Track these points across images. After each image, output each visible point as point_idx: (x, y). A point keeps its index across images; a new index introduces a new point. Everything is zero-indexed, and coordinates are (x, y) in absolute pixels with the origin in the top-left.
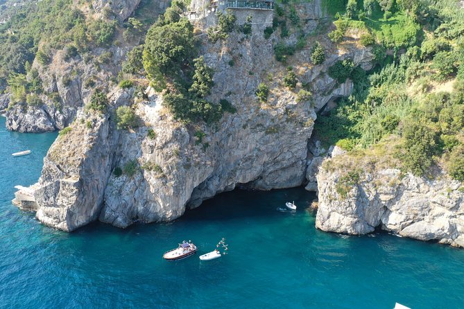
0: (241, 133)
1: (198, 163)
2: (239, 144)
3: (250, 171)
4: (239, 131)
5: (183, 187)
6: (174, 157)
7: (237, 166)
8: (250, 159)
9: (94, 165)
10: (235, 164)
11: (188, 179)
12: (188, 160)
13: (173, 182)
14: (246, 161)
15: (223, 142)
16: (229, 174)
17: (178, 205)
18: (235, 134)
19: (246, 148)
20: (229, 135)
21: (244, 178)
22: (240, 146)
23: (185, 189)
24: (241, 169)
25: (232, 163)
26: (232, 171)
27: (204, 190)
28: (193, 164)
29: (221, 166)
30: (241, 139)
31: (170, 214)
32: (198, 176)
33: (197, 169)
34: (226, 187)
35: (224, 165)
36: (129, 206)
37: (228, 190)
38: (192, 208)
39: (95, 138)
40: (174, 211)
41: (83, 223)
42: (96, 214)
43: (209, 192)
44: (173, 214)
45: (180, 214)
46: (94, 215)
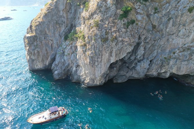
0: (184, 18)
1: (116, 38)
2: (180, 31)
3: (186, 63)
4: (182, 14)
5: (99, 60)
6: (94, 29)
7: (172, 55)
8: (188, 49)
9: (48, 29)
10: (170, 52)
11: (104, 53)
12: (107, 33)
13: (90, 52)
14: (184, 50)
15: (161, 26)
16: (161, 60)
17: (94, 75)
18: (176, 17)
19: (188, 36)
20: (169, 19)
21: (179, 69)
22: (181, 34)
23: (101, 62)
24: (177, 59)
25: (168, 51)
26: (165, 58)
27: (131, 70)
28: (110, 38)
29: (156, 51)
30: (184, 25)
31: (88, 81)
32: (114, 52)
33: (114, 44)
34: (159, 74)
35: (159, 51)
36: (66, 65)
37: (161, 77)
38: (115, 82)
39: (52, 7)
40: (91, 79)
41: (40, 68)
42: (51, 64)
43: (136, 73)
44: (90, 81)
45: (98, 84)
46: (49, 64)
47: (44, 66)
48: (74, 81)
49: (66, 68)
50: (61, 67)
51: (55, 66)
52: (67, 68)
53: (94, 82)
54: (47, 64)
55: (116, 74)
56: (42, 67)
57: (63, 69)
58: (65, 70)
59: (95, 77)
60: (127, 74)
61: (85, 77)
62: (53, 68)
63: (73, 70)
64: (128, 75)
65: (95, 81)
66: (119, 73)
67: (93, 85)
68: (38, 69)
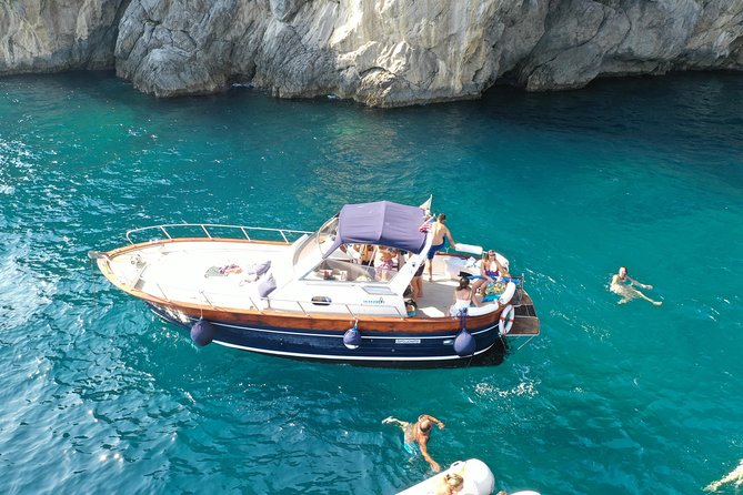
17: (443, 12)
27: (620, 9)
36: (218, 6)
40: (417, 53)
41: (37, 60)
42: (106, 32)
43: (651, 27)
44: (408, 66)
45: (456, 85)
46: (93, 34)
47: (63, 44)
48: (287, 90)
49: (220, 27)
50: (187, 24)
51: (139, 29)
52: (228, 28)
53: (434, 73)
54: (82, 32)
55: (533, 42)
56: (46, 53)
57: (200, 37)
58: (210, 40)
59: (447, 27)
60: (601, 34)
61: (367, 53)
62: (127, 45)
63: (266, 39)
64: (605, 41)
65: (441, 64)
66: (553, 31)
67: (427, 97)
68: (23, 65)
